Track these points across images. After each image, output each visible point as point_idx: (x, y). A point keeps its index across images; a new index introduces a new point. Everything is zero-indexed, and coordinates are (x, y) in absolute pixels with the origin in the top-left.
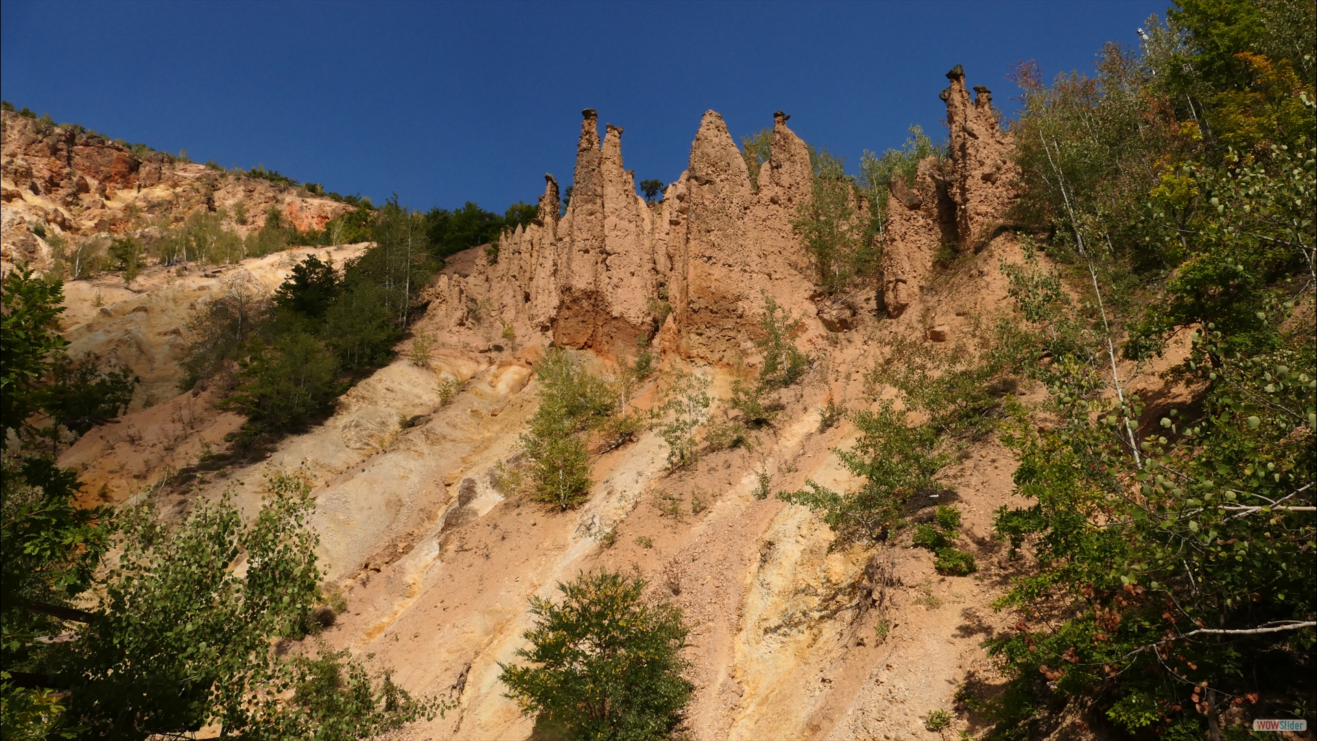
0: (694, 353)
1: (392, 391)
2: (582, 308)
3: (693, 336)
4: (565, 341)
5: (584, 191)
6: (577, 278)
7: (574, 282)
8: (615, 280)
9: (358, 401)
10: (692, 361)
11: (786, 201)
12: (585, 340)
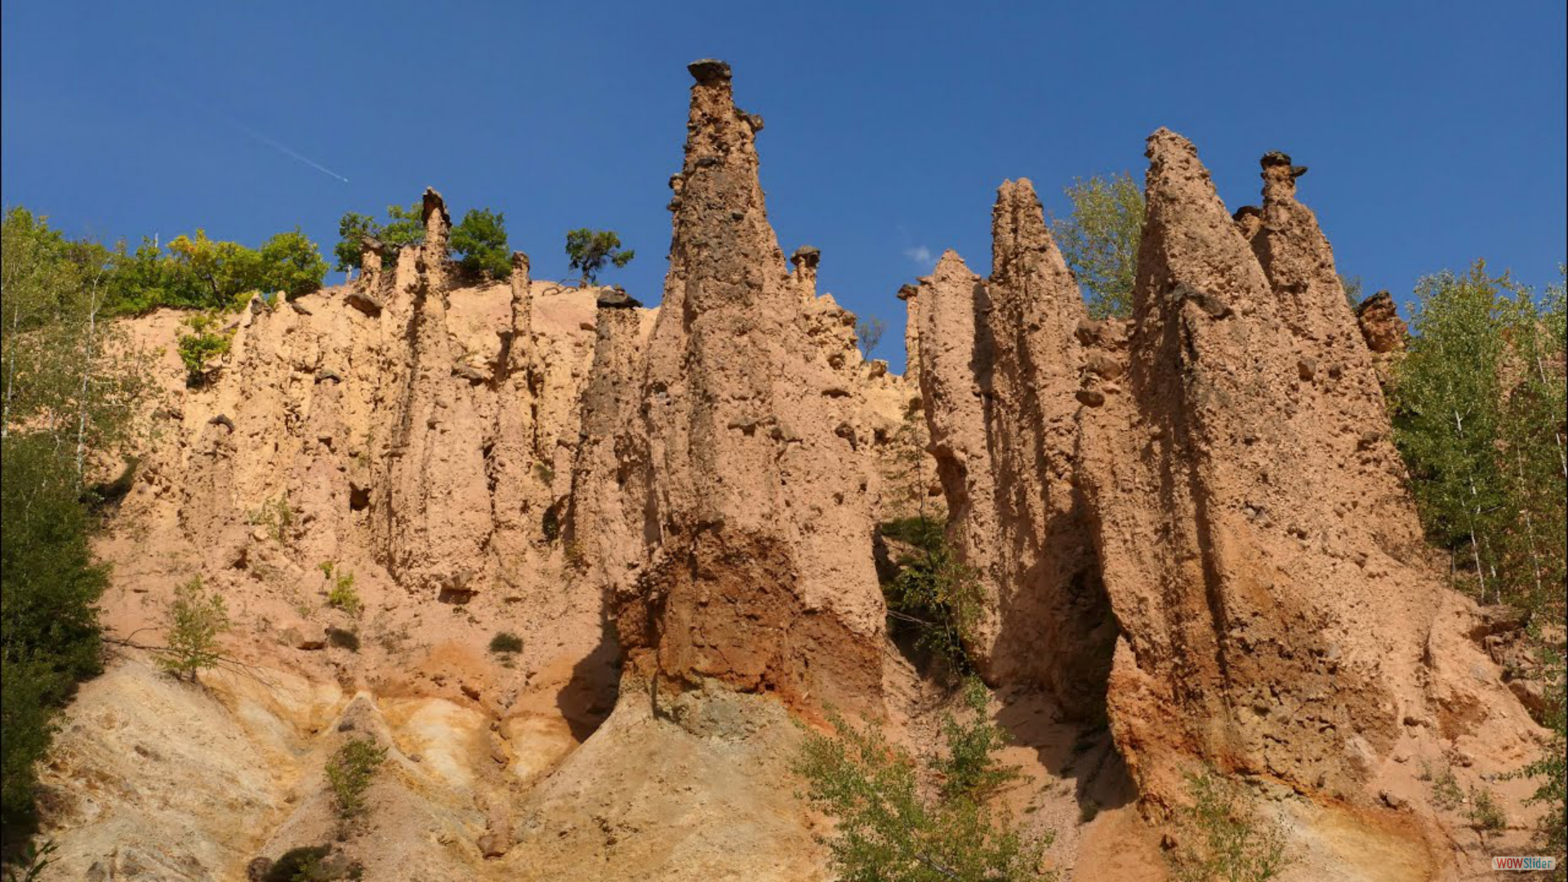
0: (1257, 759)
1: (157, 758)
2: (748, 580)
3: (1245, 714)
4: (703, 664)
5: (723, 267)
6: (735, 498)
7: (728, 510)
8: (804, 513)
9: (90, 786)
10: (1252, 783)
11: (1325, 376)
12: (762, 668)
